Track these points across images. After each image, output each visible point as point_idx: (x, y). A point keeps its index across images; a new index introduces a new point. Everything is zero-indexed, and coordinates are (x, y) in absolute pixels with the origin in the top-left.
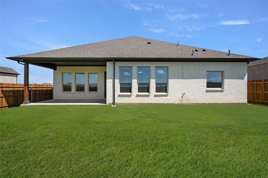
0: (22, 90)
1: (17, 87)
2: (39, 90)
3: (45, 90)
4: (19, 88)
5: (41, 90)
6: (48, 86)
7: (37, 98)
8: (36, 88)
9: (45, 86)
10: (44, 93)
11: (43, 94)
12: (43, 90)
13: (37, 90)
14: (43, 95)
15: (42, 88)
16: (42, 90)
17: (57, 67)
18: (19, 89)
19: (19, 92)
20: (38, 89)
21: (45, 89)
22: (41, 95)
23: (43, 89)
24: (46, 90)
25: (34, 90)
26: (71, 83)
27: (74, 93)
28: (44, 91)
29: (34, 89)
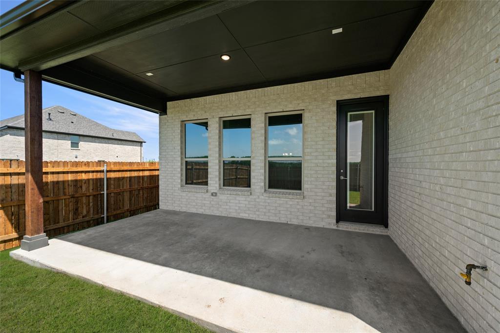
0: (72, 181)
1: (53, 173)
2: (130, 178)
3: (147, 176)
4: (61, 175)
5: (134, 177)
6: (157, 166)
7: (123, 200)
8: (119, 171)
9: (147, 166)
10: (145, 185)
11: (142, 189)
12: (143, 177)
13: (123, 178)
14: (141, 192)
15: (139, 170)
16: (139, 177)
17: (169, 104)
18: (61, 178)
19: (61, 186)
20: (128, 174)
21: (147, 173)
22: (136, 193)
23: (141, 174)
24: (150, 176)
25: (115, 179)
26: (207, 157)
27: (216, 193)
28: (146, 179)
29: (112, 175)
